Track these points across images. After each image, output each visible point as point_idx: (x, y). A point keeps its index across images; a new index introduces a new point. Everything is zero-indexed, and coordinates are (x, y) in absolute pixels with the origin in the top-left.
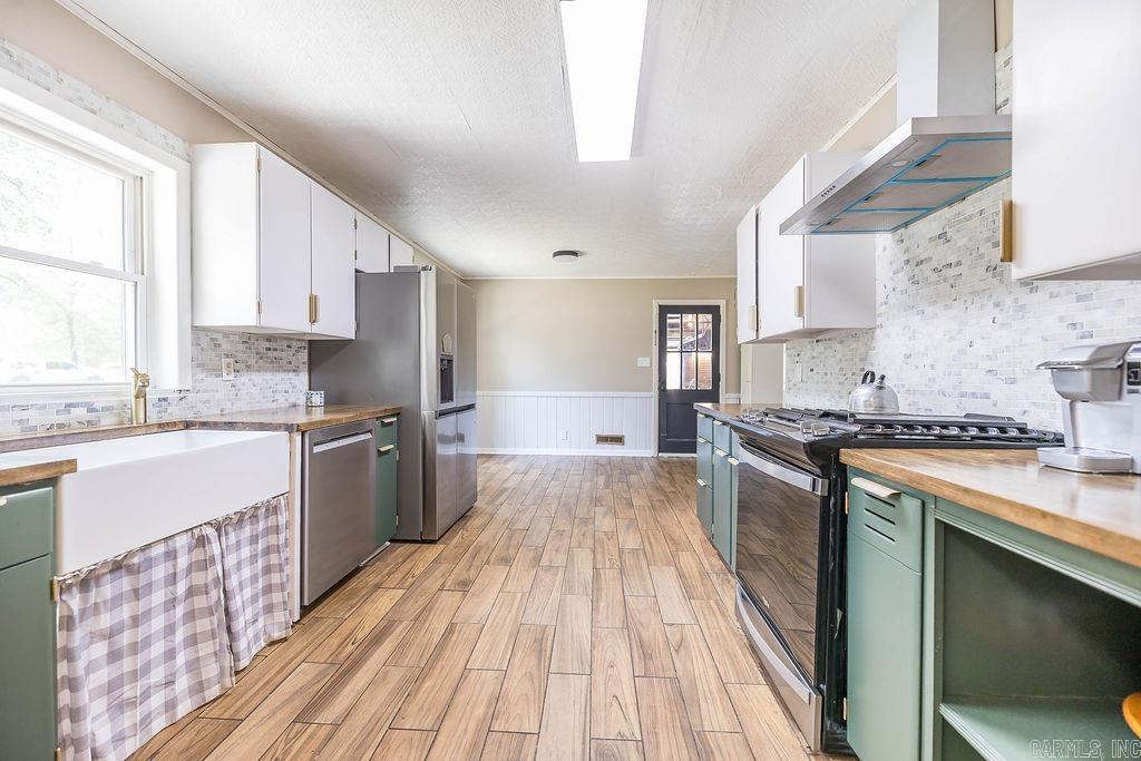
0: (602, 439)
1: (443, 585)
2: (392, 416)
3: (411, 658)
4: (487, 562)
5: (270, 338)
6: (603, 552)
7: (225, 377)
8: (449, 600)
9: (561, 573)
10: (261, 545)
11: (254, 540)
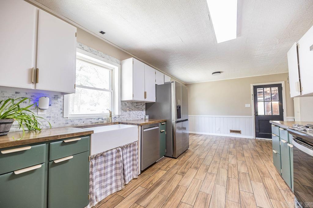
0: (232, 131)
1: (177, 172)
2: (164, 122)
3: (165, 193)
4: (191, 167)
5: (137, 103)
6: (231, 172)
7: (128, 112)
8: (178, 177)
9: (215, 176)
10: (132, 153)
11: (130, 152)
